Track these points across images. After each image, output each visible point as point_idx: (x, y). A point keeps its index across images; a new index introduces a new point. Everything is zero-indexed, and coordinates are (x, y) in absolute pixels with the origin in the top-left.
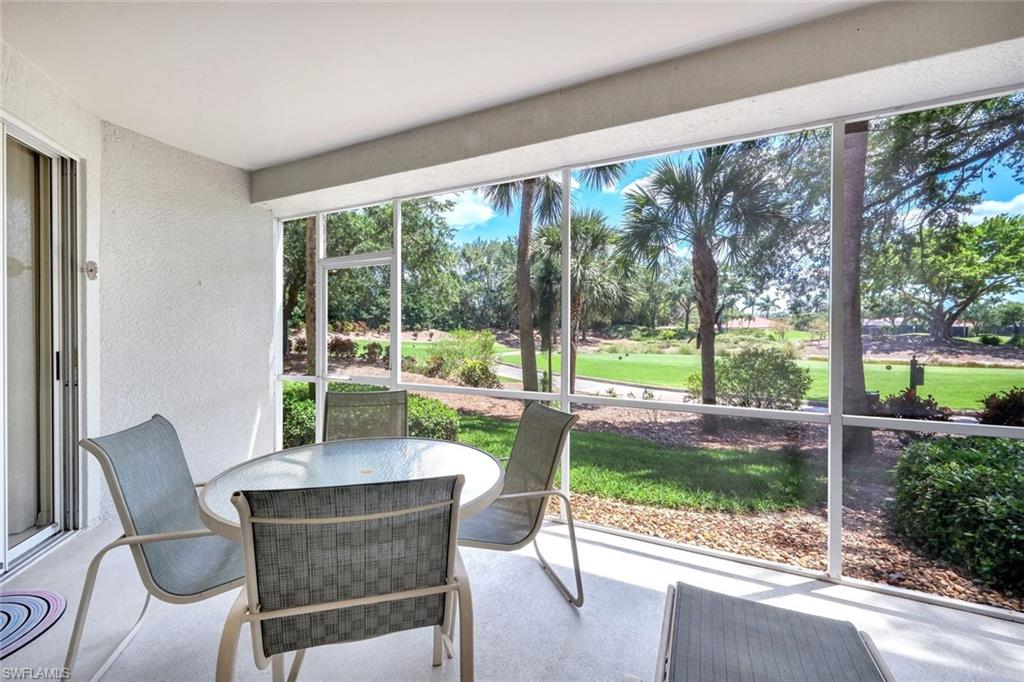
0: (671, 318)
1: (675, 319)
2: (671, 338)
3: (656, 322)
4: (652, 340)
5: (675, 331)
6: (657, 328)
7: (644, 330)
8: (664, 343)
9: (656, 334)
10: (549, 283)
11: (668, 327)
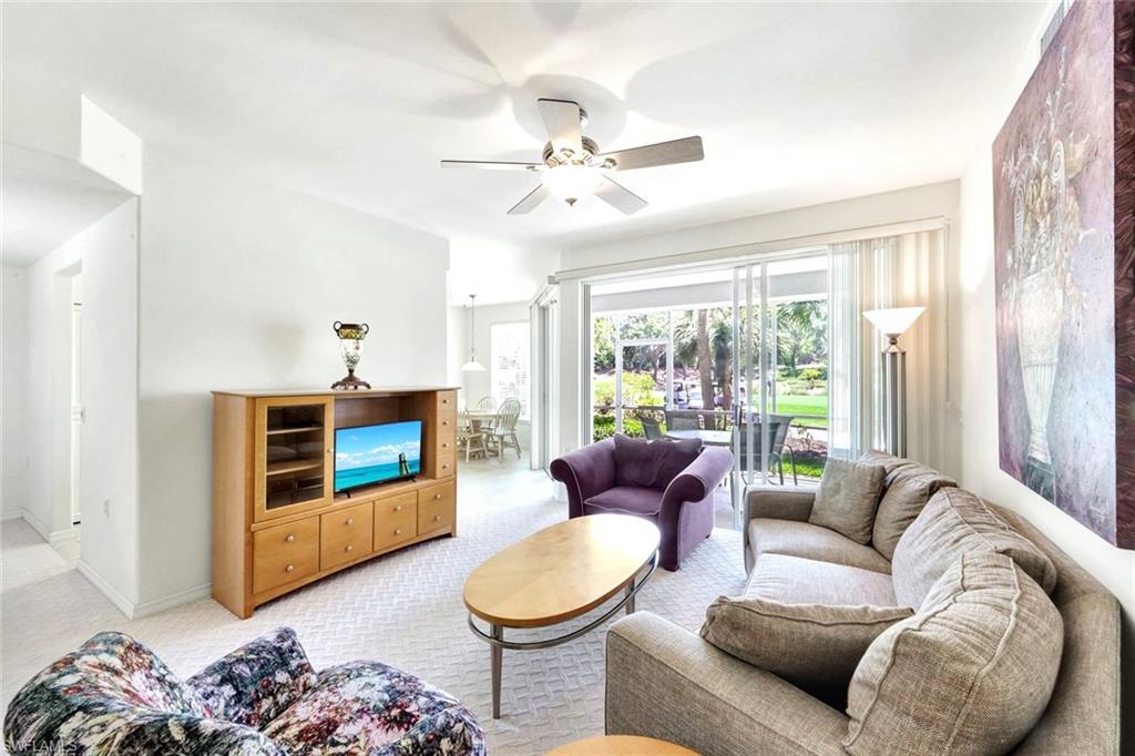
0: (814, 355)
1: (818, 356)
2: (815, 378)
3: (796, 360)
4: (792, 380)
5: (819, 370)
6: (798, 367)
7: (784, 370)
8: (807, 383)
9: (797, 374)
10: (724, 340)
11: (810, 366)
